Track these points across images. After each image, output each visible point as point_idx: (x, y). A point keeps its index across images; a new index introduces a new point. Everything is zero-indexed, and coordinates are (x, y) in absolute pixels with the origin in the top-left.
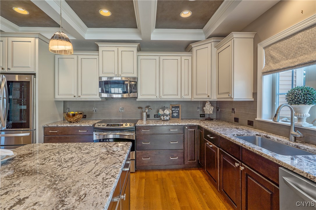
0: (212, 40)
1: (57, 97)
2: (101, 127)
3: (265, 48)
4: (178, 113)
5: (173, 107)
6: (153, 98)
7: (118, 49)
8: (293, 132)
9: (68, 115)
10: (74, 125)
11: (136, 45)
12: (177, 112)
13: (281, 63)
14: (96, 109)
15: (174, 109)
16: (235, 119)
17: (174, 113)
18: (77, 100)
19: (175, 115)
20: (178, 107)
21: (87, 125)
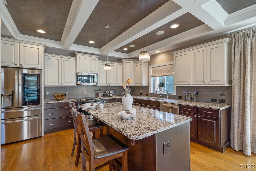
1: (46, 84)
2: (82, 101)
3: (152, 68)
4: (115, 93)
5: (112, 90)
6: (105, 85)
7: (88, 57)
8: (160, 95)
11: (98, 57)
13: (157, 74)
14: (68, 92)
16: (140, 94)
18: (61, 86)
20: (115, 90)
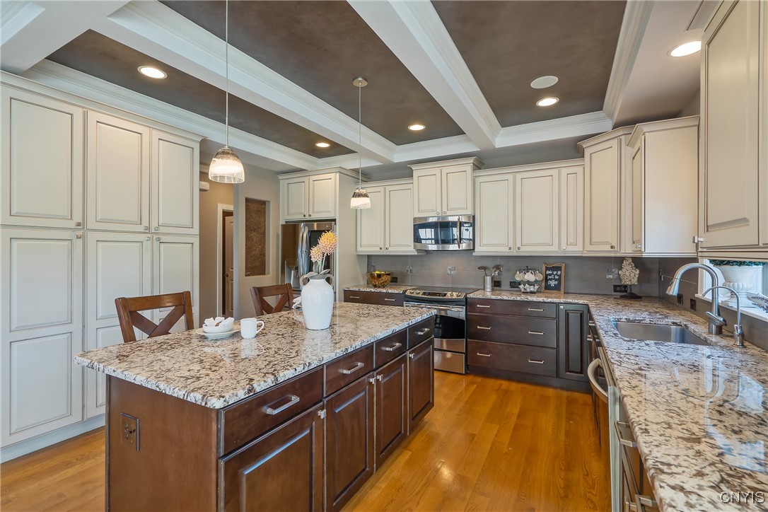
0: (620, 132)
1: (359, 249)
2: (415, 295)
4: (559, 280)
5: (547, 269)
6: (503, 251)
7: (441, 170)
9: (372, 276)
10: (379, 290)
11: (471, 160)
12: (557, 277)
14: (411, 268)
15: (550, 272)
17: (551, 280)
18: (385, 254)
19: (552, 283)
20: (559, 268)
21: (396, 292)
